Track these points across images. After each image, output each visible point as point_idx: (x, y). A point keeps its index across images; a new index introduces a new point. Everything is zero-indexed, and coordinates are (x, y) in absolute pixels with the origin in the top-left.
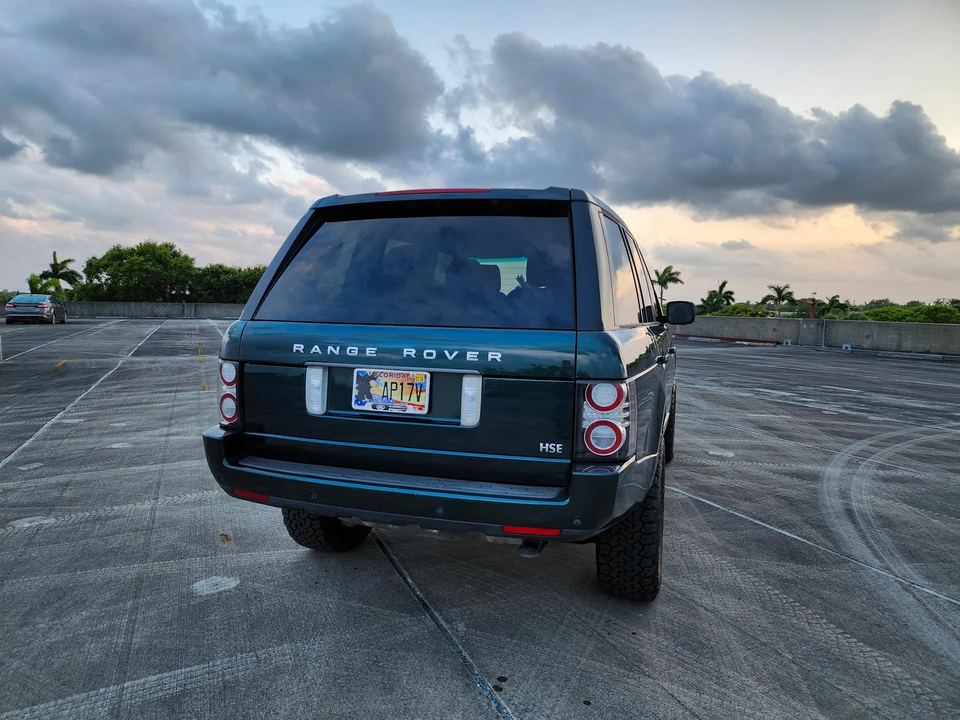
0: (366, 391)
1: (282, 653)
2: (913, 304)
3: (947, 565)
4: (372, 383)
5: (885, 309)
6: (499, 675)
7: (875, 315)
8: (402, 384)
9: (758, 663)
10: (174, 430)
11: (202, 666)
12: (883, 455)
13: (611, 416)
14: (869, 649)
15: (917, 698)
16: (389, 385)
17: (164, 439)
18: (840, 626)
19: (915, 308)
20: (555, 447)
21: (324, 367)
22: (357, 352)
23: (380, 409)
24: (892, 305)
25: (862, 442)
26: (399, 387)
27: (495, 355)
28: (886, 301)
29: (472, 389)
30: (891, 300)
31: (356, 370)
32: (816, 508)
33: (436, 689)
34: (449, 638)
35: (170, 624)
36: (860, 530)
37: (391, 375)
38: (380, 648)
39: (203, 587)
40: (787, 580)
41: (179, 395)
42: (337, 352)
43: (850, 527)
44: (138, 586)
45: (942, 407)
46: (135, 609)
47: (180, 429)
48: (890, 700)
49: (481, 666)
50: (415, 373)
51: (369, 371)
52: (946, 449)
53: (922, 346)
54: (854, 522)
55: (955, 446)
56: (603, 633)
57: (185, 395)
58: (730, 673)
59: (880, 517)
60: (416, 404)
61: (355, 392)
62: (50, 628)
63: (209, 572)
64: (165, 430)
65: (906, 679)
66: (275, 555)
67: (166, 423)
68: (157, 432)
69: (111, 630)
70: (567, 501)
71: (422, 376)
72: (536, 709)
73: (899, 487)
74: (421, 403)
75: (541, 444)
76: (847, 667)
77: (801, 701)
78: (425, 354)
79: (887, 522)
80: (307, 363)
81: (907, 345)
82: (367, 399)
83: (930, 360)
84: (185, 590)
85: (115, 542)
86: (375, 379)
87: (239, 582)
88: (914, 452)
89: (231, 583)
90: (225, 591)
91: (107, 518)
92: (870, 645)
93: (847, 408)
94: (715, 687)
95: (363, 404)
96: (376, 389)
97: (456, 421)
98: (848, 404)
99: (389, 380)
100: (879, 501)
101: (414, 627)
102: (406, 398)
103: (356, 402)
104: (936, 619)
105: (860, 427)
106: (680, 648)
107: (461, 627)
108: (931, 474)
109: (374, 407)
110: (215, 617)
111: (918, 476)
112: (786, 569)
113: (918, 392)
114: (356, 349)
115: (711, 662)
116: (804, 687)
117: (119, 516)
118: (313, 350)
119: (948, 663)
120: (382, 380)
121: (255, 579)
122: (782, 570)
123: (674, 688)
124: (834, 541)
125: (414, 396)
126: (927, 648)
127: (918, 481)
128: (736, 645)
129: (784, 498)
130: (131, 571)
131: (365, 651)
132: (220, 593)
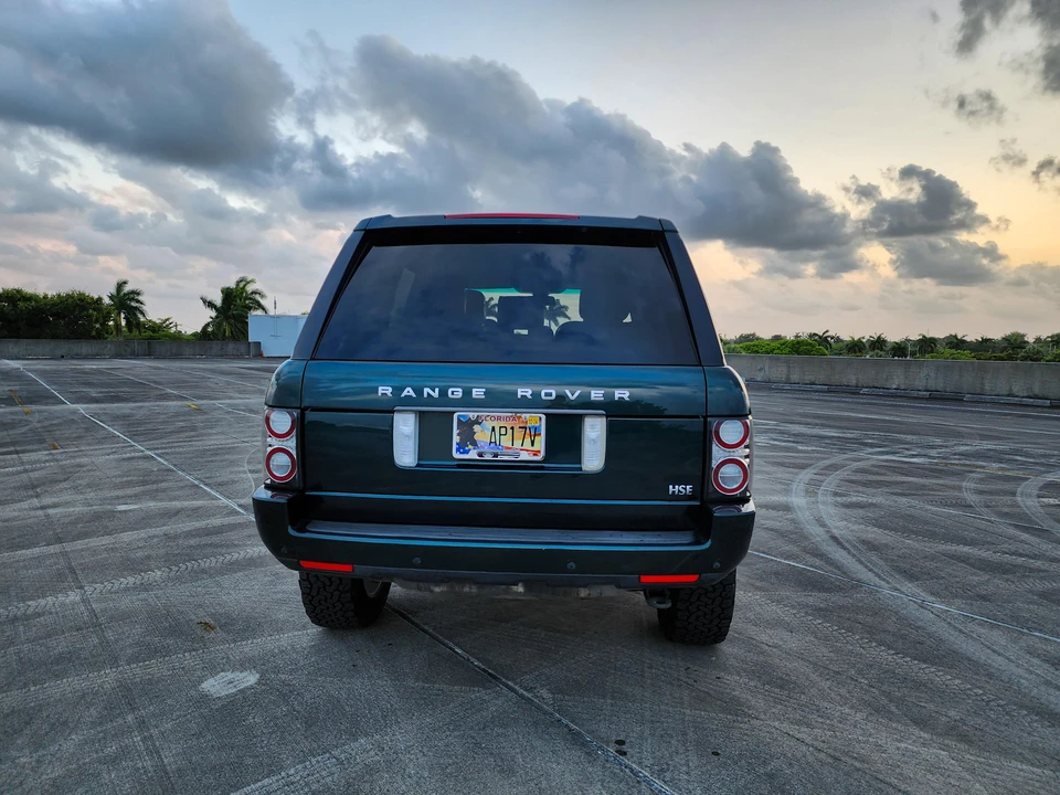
0: (468, 438)
1: (362, 749)
2: (777, 338)
3: (941, 582)
4: (476, 428)
5: (756, 342)
6: (614, 738)
7: (747, 349)
8: (512, 428)
9: (843, 691)
10: (47, 500)
11: (275, 778)
12: (831, 481)
13: (739, 454)
14: (924, 666)
15: (987, 705)
16: (497, 430)
17: (40, 512)
18: (889, 648)
19: (782, 341)
20: (685, 489)
21: (415, 412)
22: (460, 395)
23: (488, 457)
24: (758, 339)
25: (806, 471)
26: (510, 431)
27: (622, 394)
28: (753, 335)
29: (594, 432)
30: (758, 334)
31: (456, 415)
32: (806, 538)
33: (559, 764)
34: (539, 708)
35: (199, 735)
36: (854, 556)
37: (499, 418)
38: (472, 728)
39: (216, 686)
40: (821, 609)
41: (25, 457)
42: (436, 394)
43: (844, 553)
44: (127, 696)
45: (852, 436)
46: (142, 724)
47: (56, 500)
48: (968, 711)
49: (590, 732)
50: (528, 415)
51: (472, 415)
52: (878, 474)
53: (808, 378)
54: (845, 549)
55: (883, 471)
56: (690, 681)
57: (33, 456)
58: (826, 704)
59: (864, 542)
60: (531, 449)
61: (456, 439)
62: (38, 761)
63: (213, 669)
64: (35, 502)
65: (969, 689)
66: (284, 640)
67: (31, 492)
68: (25, 505)
69: (124, 753)
70: (708, 545)
71: (537, 419)
72: (671, 768)
73: (861, 512)
74: (536, 448)
75: (671, 487)
76: (918, 685)
77: (899, 722)
78: (543, 394)
79: (872, 546)
80: (396, 408)
81: (795, 377)
82: (470, 447)
83: (817, 391)
84: (193, 693)
85: (61, 645)
86: (480, 424)
87: (258, 676)
88: (854, 478)
89: (250, 679)
90: (247, 688)
91: (26, 617)
92: (925, 662)
93: (775, 440)
94: (820, 720)
95: (467, 452)
96: (482, 434)
97: (578, 466)
98: (773, 436)
99: (497, 425)
100: (855, 527)
101: (495, 702)
102: (518, 444)
103: (458, 450)
104: (960, 631)
105: (796, 457)
106: (767, 687)
107: (544, 693)
108: (879, 498)
109: (480, 455)
110: (254, 719)
111: (870, 501)
112: (815, 598)
113: (827, 422)
114: (460, 390)
115: (803, 697)
116: (893, 709)
117: (43, 614)
118: (405, 393)
119: (993, 670)
120: (489, 424)
121: (277, 670)
122: (811, 599)
123: (785, 726)
124: (838, 568)
125: (528, 441)
126: (969, 659)
127: (872, 505)
128: (814, 677)
129: (772, 530)
130: (108, 678)
131: (456, 733)
132: (241, 691)
